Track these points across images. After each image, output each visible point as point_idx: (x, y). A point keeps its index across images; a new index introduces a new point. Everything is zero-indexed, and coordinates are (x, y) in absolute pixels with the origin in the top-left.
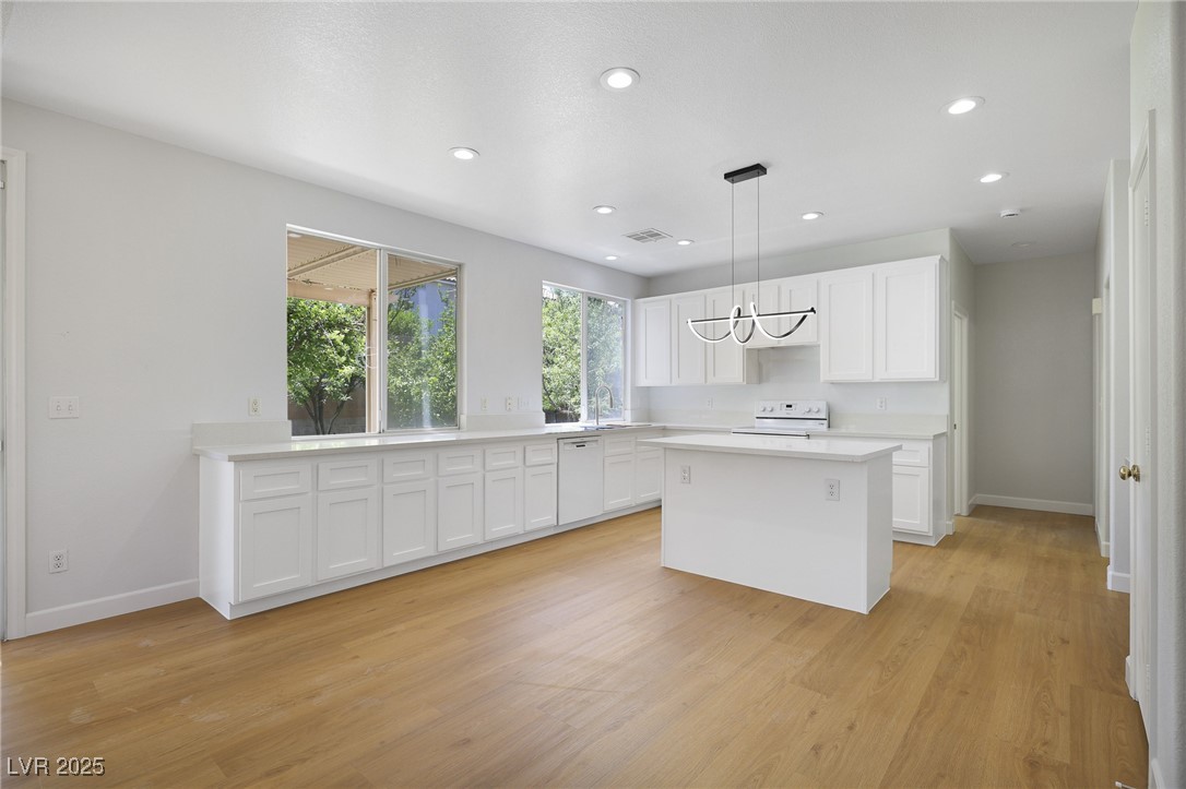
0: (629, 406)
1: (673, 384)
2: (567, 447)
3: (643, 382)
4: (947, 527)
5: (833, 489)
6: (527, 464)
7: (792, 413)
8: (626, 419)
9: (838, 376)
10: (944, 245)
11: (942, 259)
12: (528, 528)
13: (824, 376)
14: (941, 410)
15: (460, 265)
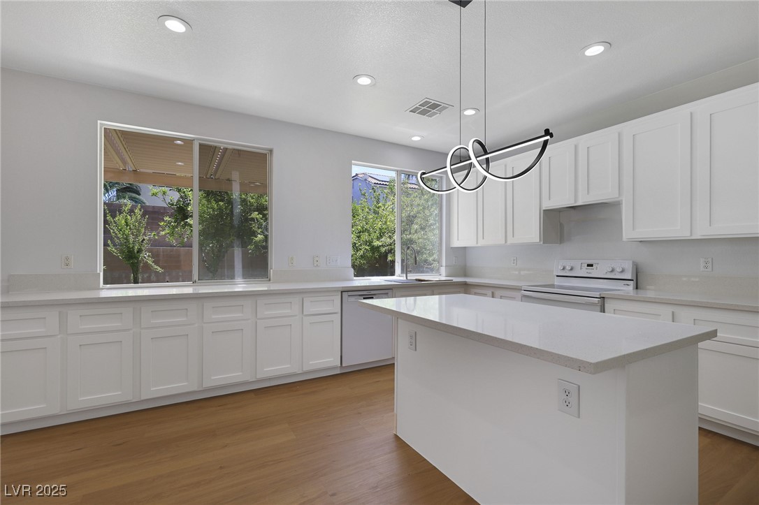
0: (444, 264)
1: (479, 245)
2: (352, 299)
3: (456, 243)
6: (304, 313)
7: (594, 272)
13: (628, 232)
15: (270, 150)
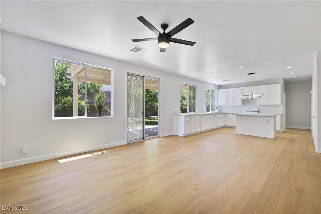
1: (226, 105)
4: (283, 130)
5: (268, 121)
7: (251, 110)
8: (216, 111)
9: (261, 104)
10: (282, 82)
11: (282, 84)
12: (206, 129)
13: (258, 104)
14: (281, 110)
15: (196, 86)
